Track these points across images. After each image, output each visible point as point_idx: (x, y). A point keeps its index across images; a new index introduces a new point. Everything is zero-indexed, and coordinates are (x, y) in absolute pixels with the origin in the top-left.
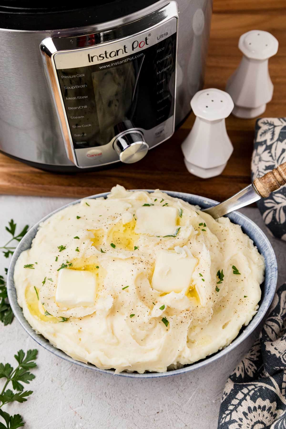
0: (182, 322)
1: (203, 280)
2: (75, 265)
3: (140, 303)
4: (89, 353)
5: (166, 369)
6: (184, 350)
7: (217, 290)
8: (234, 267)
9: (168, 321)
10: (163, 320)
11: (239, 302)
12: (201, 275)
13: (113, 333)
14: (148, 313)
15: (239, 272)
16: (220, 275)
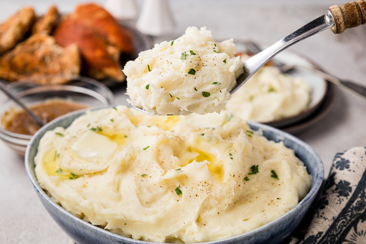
0: (197, 195)
1: (232, 158)
2: (104, 131)
3: (156, 164)
4: (85, 199)
5: (164, 240)
6: (190, 224)
7: (246, 179)
8: (273, 172)
9: (182, 192)
10: (176, 190)
11: (269, 202)
12: (231, 155)
13: (118, 189)
14: (161, 174)
15: (278, 178)
16: (254, 170)
